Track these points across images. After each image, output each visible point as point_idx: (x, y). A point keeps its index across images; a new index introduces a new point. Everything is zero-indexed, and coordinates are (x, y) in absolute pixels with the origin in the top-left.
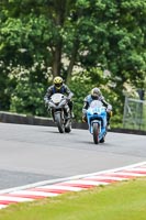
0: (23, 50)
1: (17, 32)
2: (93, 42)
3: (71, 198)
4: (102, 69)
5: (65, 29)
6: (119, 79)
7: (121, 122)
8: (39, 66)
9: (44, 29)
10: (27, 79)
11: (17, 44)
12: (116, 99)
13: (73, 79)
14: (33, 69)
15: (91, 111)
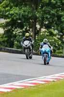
0: (19, 21)
1: (17, 13)
2: (50, 18)
3: (40, 86)
4: (54, 30)
5: (38, 12)
6: (61, 34)
7: (62, 53)
8: (27, 28)
9: (29, 12)
10: (21, 34)
11: (17, 18)
12: (60, 43)
13: (41, 34)
14: (24, 29)
15: (43, 49)
